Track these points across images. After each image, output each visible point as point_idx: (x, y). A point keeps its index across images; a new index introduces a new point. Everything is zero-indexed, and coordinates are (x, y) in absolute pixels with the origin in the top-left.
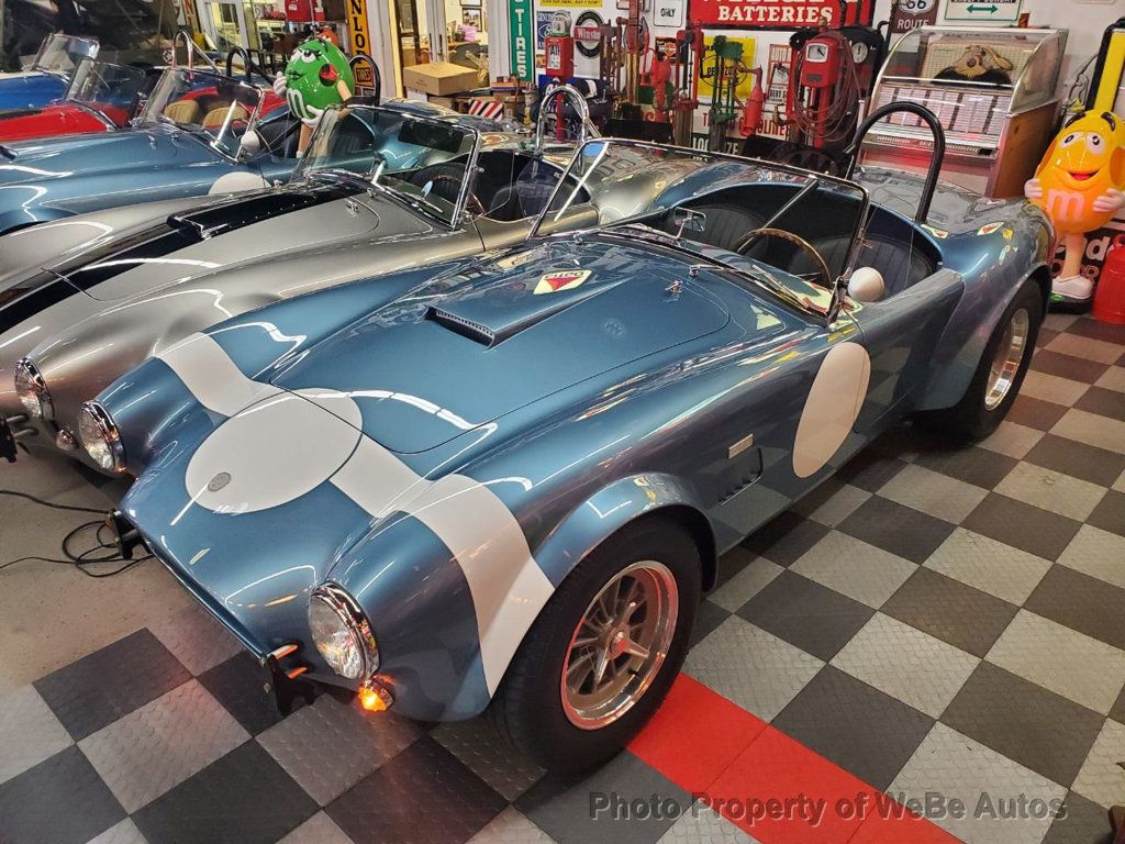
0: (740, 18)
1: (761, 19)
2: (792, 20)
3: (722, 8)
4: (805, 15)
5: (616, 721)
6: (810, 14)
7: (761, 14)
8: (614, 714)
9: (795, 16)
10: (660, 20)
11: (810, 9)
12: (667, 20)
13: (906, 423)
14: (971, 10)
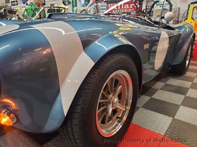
3: (113, 11)
4: (129, 11)
5: (116, 133)
6: (130, 10)
7: (121, 11)
8: (115, 131)
9: (127, 11)
13: (169, 68)
14: (160, 7)
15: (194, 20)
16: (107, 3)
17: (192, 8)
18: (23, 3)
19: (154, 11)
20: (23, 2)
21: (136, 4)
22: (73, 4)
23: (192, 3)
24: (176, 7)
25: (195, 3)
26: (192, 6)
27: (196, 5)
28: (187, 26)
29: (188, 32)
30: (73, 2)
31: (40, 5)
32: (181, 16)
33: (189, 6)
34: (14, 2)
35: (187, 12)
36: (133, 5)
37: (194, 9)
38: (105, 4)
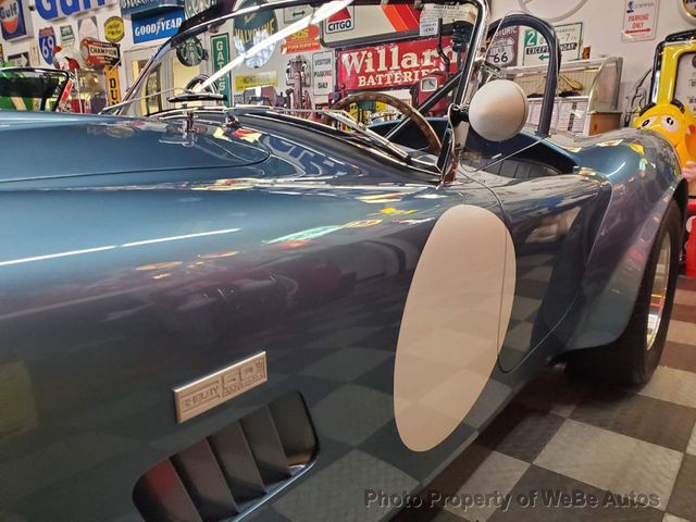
0: (374, 84)
1: (389, 82)
2: (411, 80)
3: (360, 78)
4: (420, 76)
6: (424, 75)
7: (389, 79)
9: (413, 77)
10: (317, 90)
11: (423, 71)
12: (323, 91)
13: (558, 366)
14: (542, 58)
15: (683, 110)
16: (339, 50)
17: (675, 56)
18: (46, 60)
19: (518, 75)
20: (46, 56)
21: (446, 52)
22: (216, 57)
23: (671, 38)
24: (604, 56)
25: (685, 36)
26: (672, 52)
27: (690, 45)
28: (639, 149)
29: (645, 177)
30: (216, 53)
31: (102, 66)
32: (628, 91)
33: (660, 48)
34: (19, 56)
35: (651, 75)
36: (435, 53)
37: (682, 63)
38: (331, 55)
